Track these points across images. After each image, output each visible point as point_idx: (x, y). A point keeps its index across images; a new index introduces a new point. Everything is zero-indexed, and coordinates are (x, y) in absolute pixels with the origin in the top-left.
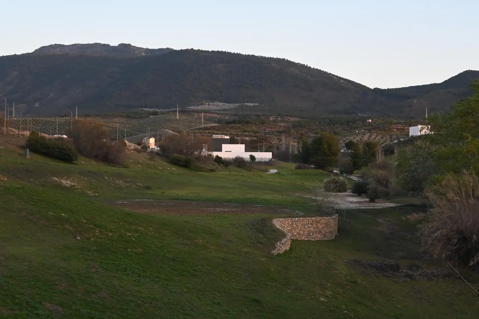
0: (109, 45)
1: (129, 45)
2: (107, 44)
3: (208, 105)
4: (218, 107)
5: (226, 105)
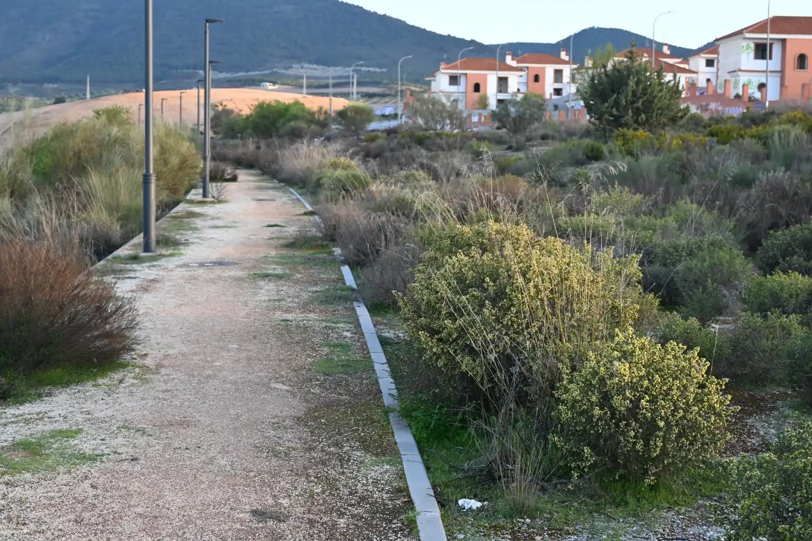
3: (302, 68)
4: (318, 71)
5: (327, 68)
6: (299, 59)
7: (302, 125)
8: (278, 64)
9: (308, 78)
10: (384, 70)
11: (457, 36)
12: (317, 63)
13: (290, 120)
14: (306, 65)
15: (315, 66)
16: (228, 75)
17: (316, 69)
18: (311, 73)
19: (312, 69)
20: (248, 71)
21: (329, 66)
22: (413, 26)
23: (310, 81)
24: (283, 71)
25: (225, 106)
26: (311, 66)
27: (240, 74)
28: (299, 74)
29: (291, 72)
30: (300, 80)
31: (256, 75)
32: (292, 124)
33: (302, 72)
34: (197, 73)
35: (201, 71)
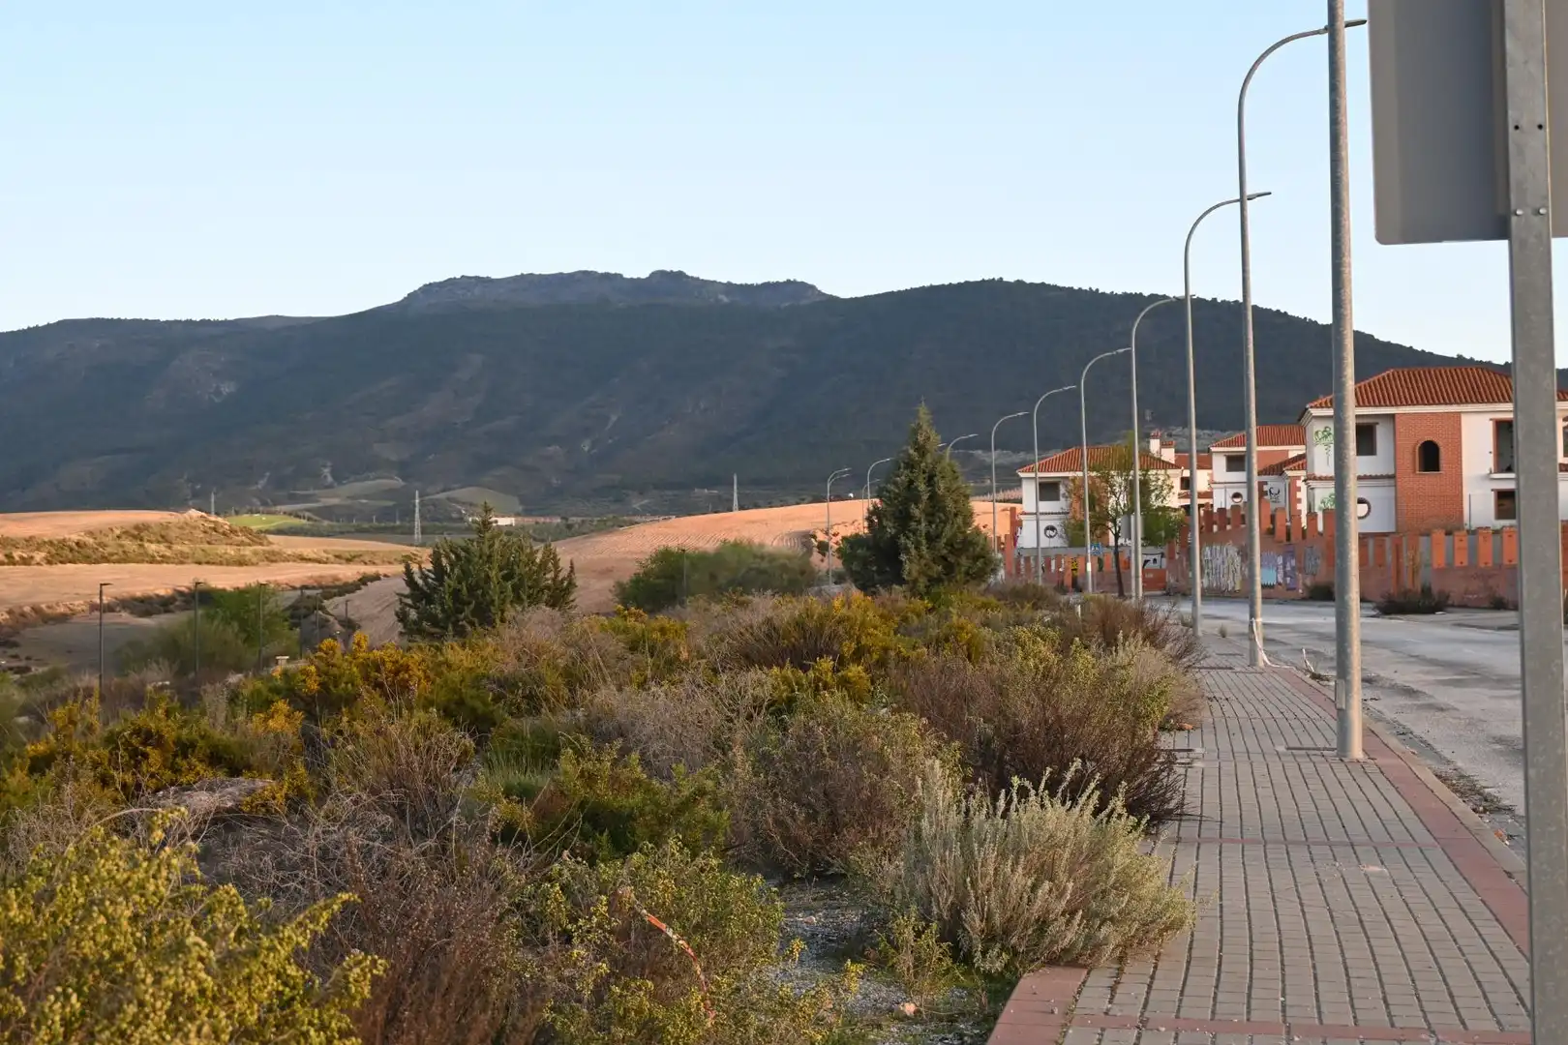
0: (621, 275)
1: (681, 274)
2: (616, 274)
5: (1219, 435)
12: (1201, 426)
14: (1178, 430)
21: (1223, 431)
34: (972, 455)
35: (980, 452)
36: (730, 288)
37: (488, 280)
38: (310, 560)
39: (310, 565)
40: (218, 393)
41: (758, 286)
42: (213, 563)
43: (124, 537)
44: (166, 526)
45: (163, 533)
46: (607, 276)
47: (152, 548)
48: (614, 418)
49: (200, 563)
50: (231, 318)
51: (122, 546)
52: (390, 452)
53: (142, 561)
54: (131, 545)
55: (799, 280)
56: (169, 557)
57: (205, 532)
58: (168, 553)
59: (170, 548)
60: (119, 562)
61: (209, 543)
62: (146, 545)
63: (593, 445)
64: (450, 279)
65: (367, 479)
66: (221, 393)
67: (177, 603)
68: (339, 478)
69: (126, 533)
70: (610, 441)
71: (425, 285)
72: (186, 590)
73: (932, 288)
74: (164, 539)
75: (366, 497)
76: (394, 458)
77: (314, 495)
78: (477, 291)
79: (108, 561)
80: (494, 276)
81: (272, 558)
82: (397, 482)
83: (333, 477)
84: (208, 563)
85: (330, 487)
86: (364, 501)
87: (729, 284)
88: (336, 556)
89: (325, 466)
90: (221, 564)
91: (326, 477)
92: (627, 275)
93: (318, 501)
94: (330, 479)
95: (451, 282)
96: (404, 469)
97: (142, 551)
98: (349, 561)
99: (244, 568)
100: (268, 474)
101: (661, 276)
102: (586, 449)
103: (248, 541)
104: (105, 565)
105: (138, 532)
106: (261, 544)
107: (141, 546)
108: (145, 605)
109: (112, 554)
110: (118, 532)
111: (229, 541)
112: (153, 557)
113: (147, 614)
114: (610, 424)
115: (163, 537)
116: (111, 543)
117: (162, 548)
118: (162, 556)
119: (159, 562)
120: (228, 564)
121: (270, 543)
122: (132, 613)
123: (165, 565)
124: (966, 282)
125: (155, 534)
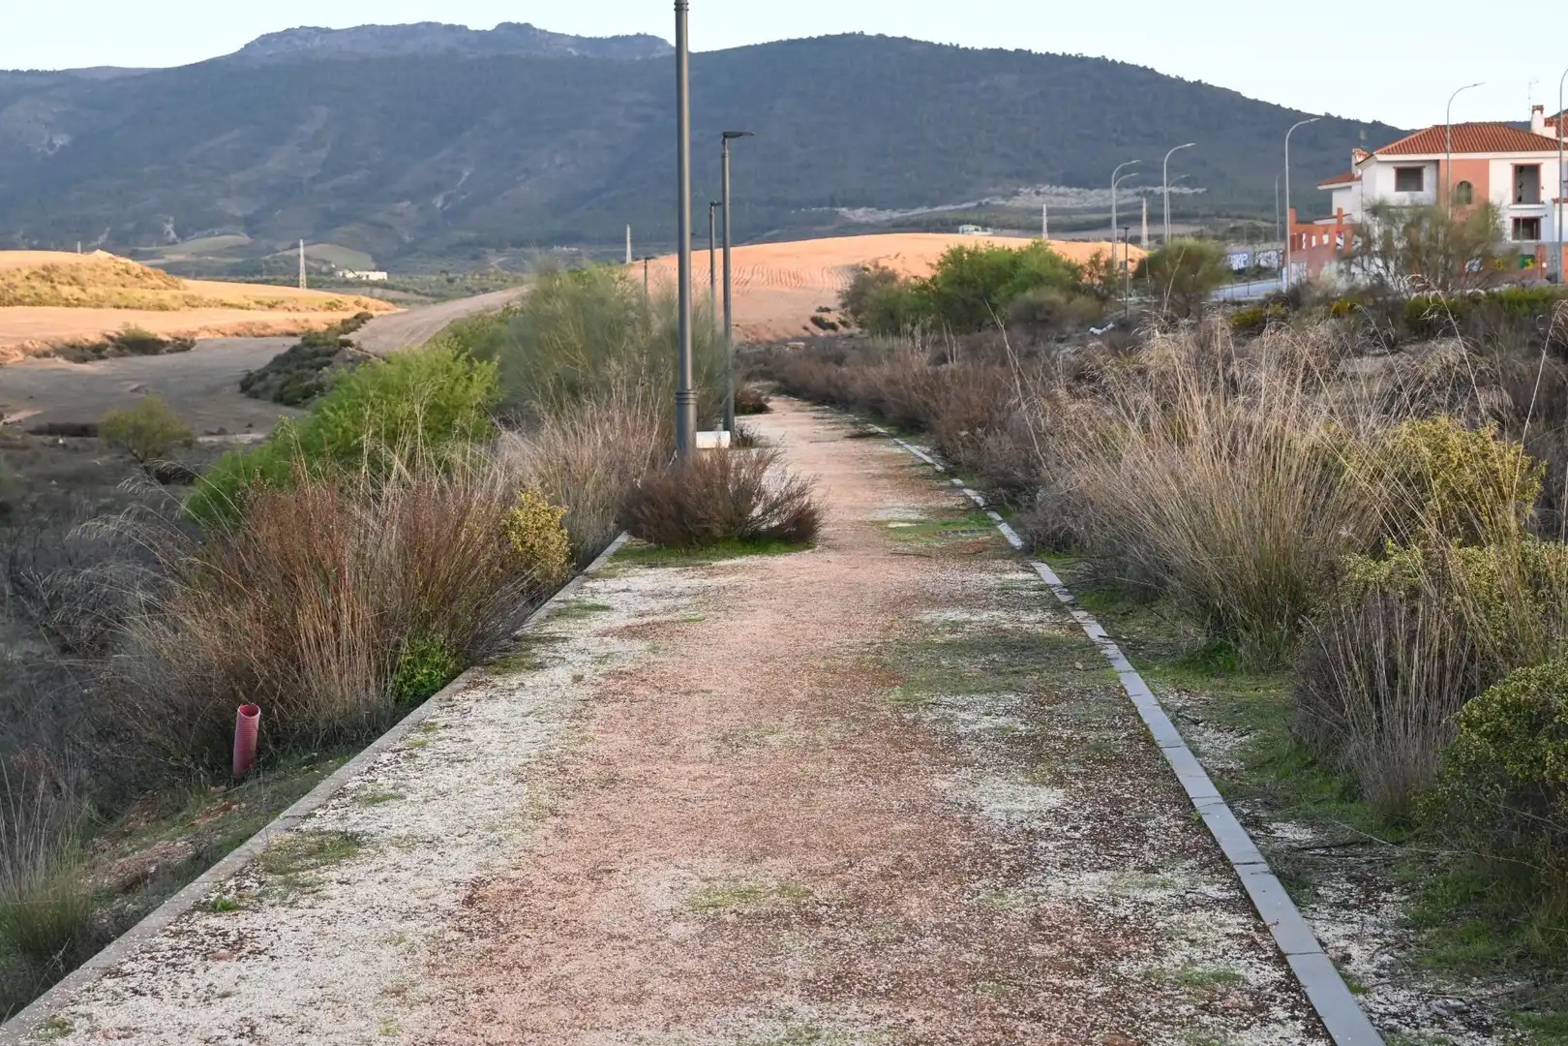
1: (527, 26)
3: (1038, 193)
4: (1073, 199)
5: (1087, 193)
6: (1031, 177)
7: (1054, 296)
8: (991, 189)
9: (1051, 212)
10: (1200, 190)
11: (1345, 117)
12: (1069, 184)
13: (1024, 287)
14: (1045, 188)
15: (1062, 189)
16: (897, 215)
17: (1065, 195)
18: (1058, 203)
19: (1058, 195)
20: (933, 205)
21: (1091, 189)
22: (1256, 101)
23: (1056, 218)
24: (1000, 202)
25: (884, 268)
26: (1054, 189)
27: (918, 211)
28: (1033, 206)
29: (1017, 202)
30: (1035, 218)
31: (950, 211)
32: (1029, 294)
33: (1037, 202)
34: (837, 212)
35: (844, 209)
36: (579, 41)
37: (328, 31)
38: (231, 306)
39: (232, 310)
40: (51, 145)
41: (607, 40)
42: (132, 308)
43: (33, 277)
44: (77, 268)
45: (74, 274)
46: (451, 28)
47: (66, 291)
48: (467, 174)
49: (118, 307)
50: (59, 68)
51: (33, 288)
52: (235, 208)
53: (58, 304)
54: (44, 288)
55: (649, 34)
56: (84, 301)
57: (117, 274)
58: (83, 296)
59: (84, 290)
60: (33, 304)
61: (124, 286)
62: (59, 287)
63: (447, 199)
64: (288, 30)
65: (212, 235)
66: (54, 145)
67: (109, 349)
68: (182, 234)
69: (35, 273)
70: (464, 197)
71: (263, 36)
72: (116, 336)
73: (790, 42)
74: (74, 281)
75: (212, 253)
76: (239, 213)
77: (159, 251)
78: (317, 42)
79: (24, 304)
80: (334, 27)
81: (192, 303)
82: (244, 239)
83: (176, 231)
84: (126, 307)
85: (174, 243)
86: (210, 258)
87: (577, 38)
88: (258, 303)
89: (167, 221)
90: (141, 308)
91: (169, 233)
92: (471, 27)
93: (162, 258)
94: (173, 235)
95: (289, 32)
96: (250, 224)
97: (55, 293)
98: (271, 307)
99: (166, 312)
100: (108, 229)
101: (506, 27)
102: (439, 205)
103: (164, 285)
104: (18, 309)
105: (47, 274)
106: (178, 288)
107: (54, 288)
108: (79, 352)
109: (24, 296)
110: (26, 272)
111: (144, 284)
112: (67, 300)
113: (84, 360)
114: (463, 179)
115: (74, 279)
116: (22, 284)
117: (75, 291)
118: (77, 300)
119: (77, 306)
120: (148, 309)
121: (185, 288)
122: (67, 358)
123: (81, 309)
124: (827, 36)
125: (65, 275)
